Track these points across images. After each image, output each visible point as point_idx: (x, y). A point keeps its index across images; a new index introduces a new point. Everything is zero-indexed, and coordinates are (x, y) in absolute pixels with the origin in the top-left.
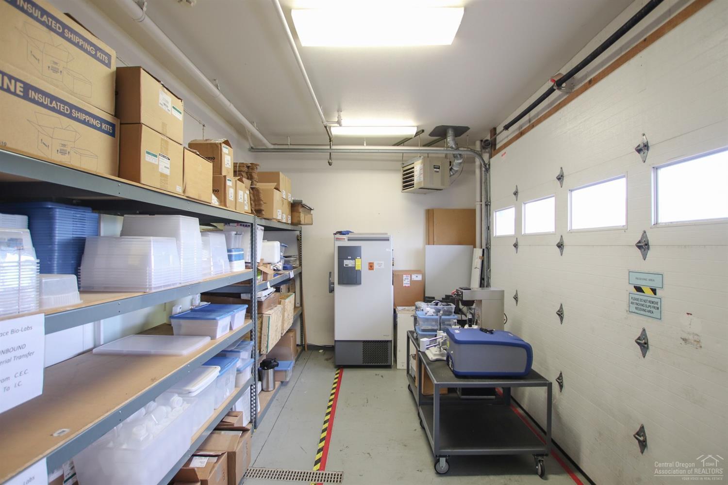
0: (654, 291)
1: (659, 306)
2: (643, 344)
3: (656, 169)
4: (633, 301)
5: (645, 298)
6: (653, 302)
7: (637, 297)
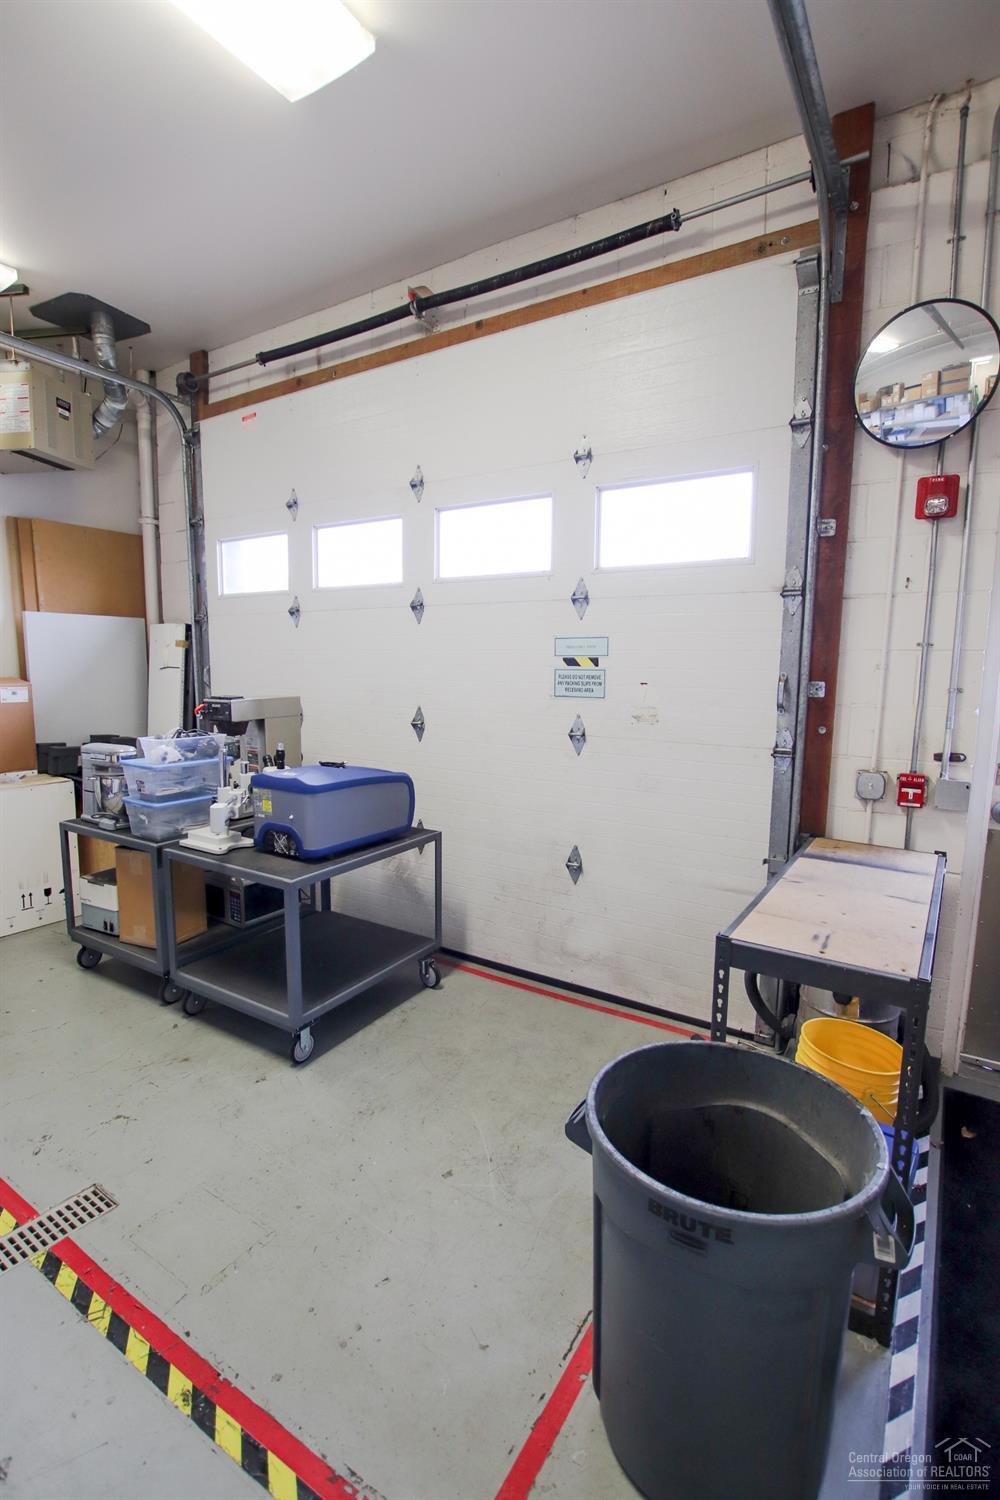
0: (595, 661)
1: (602, 680)
2: (578, 737)
3: (600, 490)
4: (561, 680)
5: (583, 673)
6: (593, 677)
7: (566, 673)
